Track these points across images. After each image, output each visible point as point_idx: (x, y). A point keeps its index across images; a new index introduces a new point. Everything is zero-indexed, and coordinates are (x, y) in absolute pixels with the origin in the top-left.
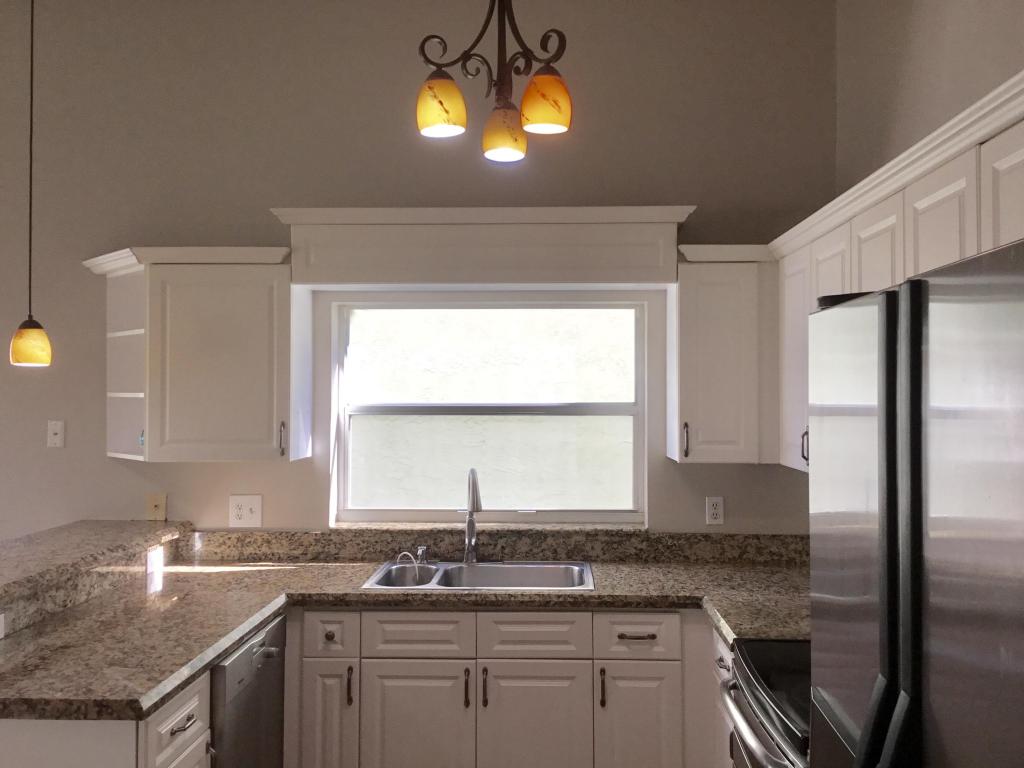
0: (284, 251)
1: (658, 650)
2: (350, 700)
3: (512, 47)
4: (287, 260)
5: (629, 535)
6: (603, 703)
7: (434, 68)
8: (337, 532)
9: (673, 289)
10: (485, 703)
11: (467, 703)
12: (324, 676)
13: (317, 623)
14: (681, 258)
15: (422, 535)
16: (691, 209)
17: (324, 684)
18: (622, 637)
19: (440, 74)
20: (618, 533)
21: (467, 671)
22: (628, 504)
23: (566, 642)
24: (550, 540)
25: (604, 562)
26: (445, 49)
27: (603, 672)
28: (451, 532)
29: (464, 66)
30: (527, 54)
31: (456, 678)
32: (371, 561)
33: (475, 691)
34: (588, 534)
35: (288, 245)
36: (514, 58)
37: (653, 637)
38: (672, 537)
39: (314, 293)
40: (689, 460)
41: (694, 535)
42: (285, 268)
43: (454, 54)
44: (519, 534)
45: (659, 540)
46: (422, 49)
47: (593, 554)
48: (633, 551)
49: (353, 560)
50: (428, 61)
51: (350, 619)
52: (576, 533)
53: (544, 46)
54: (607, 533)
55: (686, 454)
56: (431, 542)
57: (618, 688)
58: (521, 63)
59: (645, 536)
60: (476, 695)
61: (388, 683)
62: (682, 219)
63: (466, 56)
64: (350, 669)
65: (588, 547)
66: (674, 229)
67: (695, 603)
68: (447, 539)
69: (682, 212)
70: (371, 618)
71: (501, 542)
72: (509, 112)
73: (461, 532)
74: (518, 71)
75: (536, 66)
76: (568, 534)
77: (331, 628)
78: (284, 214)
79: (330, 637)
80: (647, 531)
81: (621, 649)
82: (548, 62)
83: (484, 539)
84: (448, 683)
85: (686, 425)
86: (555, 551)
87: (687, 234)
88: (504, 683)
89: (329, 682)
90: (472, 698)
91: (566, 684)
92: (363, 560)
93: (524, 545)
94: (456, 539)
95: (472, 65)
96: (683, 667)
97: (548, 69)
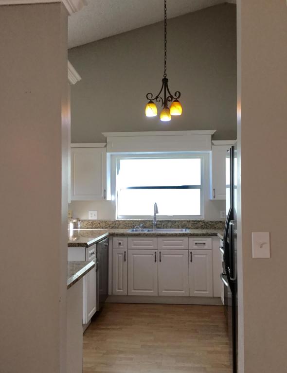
0: (105, 144)
1: (206, 247)
2: (125, 260)
3: (168, 95)
4: (106, 146)
5: (199, 221)
6: (191, 261)
7: (149, 100)
8: (118, 221)
9: (211, 152)
10: (160, 261)
11: (155, 261)
12: (118, 254)
13: (116, 240)
14: (213, 144)
15: (141, 222)
16: (215, 131)
17: (118, 256)
18: (196, 244)
19: (151, 102)
20: (196, 221)
21: (155, 253)
22: (199, 214)
23: (181, 245)
24: (177, 223)
25: (192, 229)
26: (152, 96)
27: (191, 253)
28: (150, 221)
29: (156, 100)
30: (172, 97)
31: (153, 254)
32: (127, 228)
33: (157, 258)
34: (187, 221)
35: (106, 142)
36: (168, 98)
37: (204, 244)
38: (211, 222)
39: (111, 155)
40: (215, 199)
41: (217, 221)
42: (106, 148)
43: (154, 97)
44: (168, 221)
45: (207, 223)
46: (147, 96)
47: (189, 227)
48: (200, 226)
49: (123, 228)
50: (148, 99)
51: (125, 239)
52: (184, 221)
53: (175, 95)
54: (193, 221)
55: (214, 197)
56: (144, 224)
57: (195, 257)
58: (170, 99)
59: (203, 222)
60: (158, 259)
61: (135, 256)
62: (213, 134)
63: (157, 97)
64: (125, 252)
65: (187, 225)
66: (210, 136)
67: (216, 235)
68: (148, 222)
69: (213, 132)
70: (130, 239)
71: (163, 224)
72: (167, 109)
73: (152, 221)
74: (169, 101)
75: (174, 100)
76: (182, 221)
77: (120, 241)
78: (105, 134)
79: (120, 244)
80: (204, 221)
81: (196, 247)
82: (176, 99)
83: (158, 223)
84: (150, 256)
85: (214, 190)
86: (178, 226)
87: (214, 137)
88: (165, 256)
89: (120, 255)
90: (157, 259)
91: (181, 256)
92: (125, 228)
93: (169, 224)
94: (151, 223)
95: (158, 99)
96: (212, 252)
97: (177, 101)
